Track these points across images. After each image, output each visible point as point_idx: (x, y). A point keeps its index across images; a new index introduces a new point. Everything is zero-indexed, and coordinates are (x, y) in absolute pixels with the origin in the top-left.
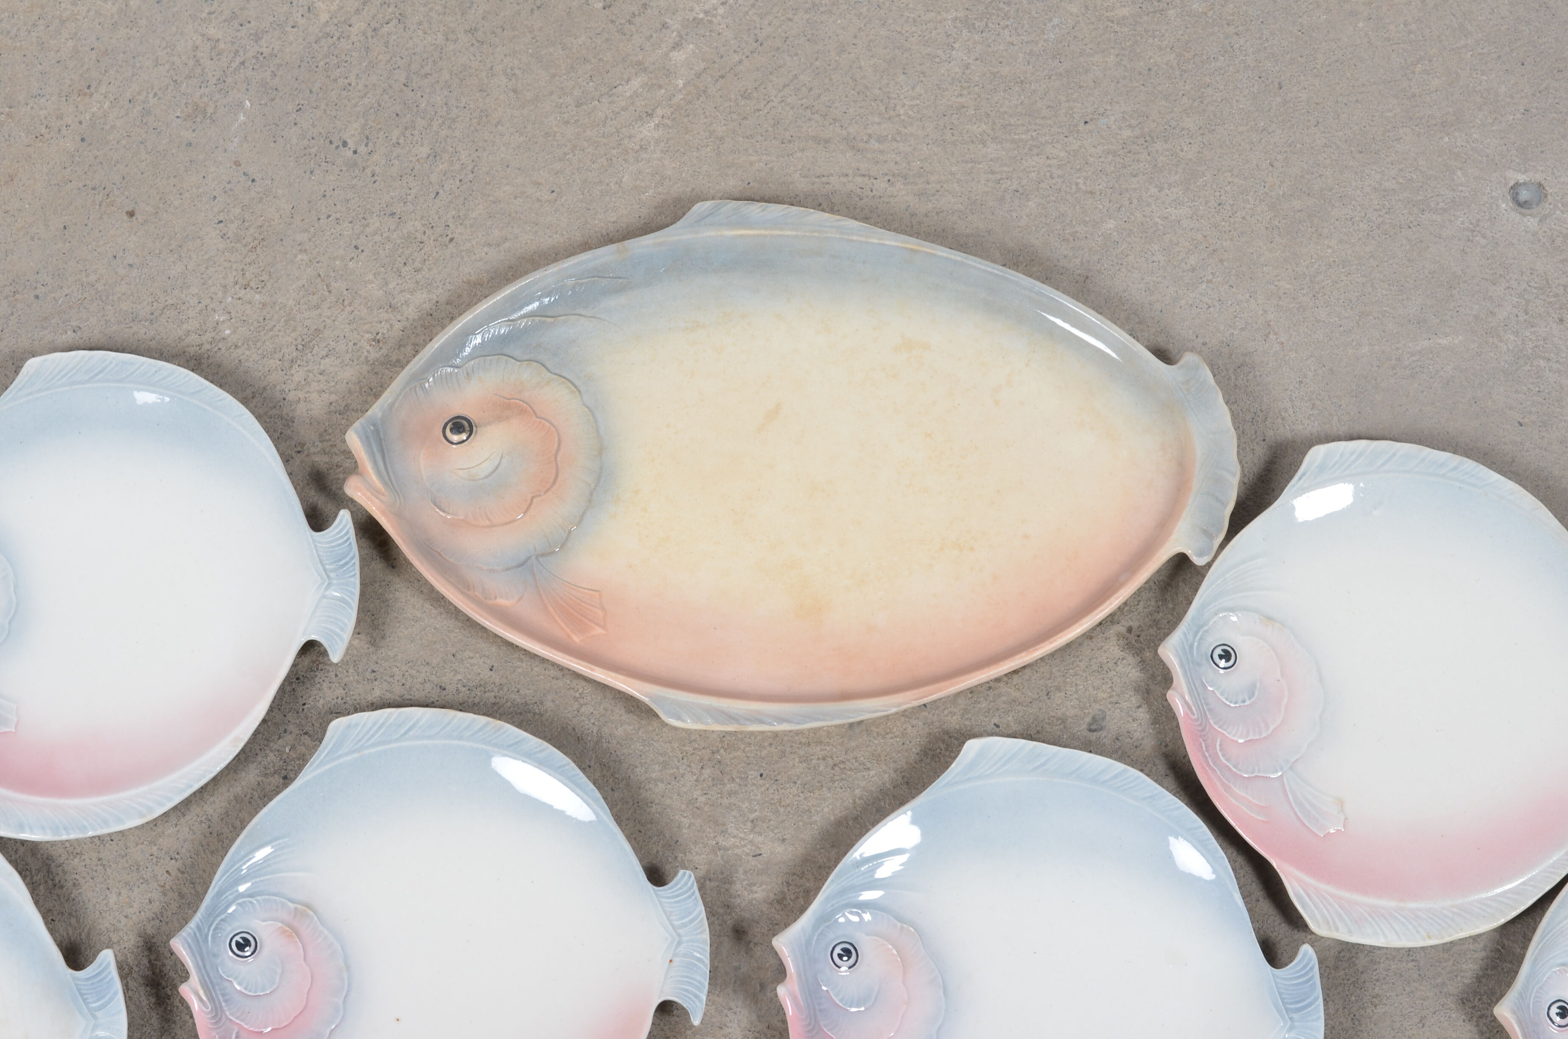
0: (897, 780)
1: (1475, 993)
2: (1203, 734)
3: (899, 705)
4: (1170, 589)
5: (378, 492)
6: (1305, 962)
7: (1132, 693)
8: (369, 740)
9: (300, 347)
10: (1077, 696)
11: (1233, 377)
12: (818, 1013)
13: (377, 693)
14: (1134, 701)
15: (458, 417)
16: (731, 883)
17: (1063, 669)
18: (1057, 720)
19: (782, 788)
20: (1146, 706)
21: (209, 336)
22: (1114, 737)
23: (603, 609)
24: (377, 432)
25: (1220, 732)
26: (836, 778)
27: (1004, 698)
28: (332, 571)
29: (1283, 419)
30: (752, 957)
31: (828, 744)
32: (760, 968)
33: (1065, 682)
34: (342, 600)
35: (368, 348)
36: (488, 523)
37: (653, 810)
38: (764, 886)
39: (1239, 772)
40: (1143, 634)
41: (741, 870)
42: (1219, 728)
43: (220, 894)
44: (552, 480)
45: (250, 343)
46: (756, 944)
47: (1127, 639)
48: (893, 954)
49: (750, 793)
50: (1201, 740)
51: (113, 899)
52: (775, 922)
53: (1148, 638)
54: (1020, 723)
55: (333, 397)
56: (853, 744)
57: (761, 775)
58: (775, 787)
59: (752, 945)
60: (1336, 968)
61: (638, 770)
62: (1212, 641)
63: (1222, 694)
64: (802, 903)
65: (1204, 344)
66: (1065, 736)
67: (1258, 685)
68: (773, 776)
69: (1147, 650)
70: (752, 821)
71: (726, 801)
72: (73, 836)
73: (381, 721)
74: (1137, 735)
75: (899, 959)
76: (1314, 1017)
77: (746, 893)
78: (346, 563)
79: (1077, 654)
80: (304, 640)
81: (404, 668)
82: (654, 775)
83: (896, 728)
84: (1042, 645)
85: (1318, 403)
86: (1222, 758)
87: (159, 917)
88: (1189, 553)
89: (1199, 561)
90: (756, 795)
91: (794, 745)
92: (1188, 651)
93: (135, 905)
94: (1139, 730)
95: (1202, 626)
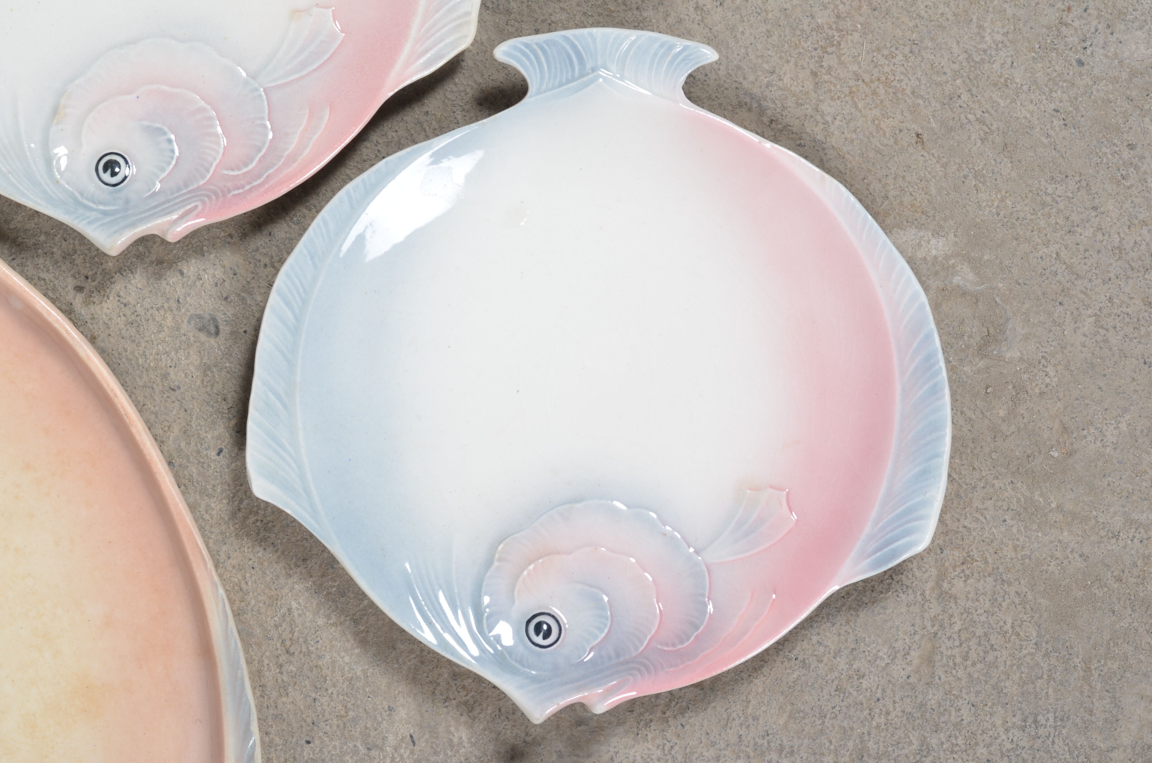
0: (301, 573)
2: (220, 194)
3: (215, 585)
4: (20, 240)
6: (519, 54)
7: (164, 283)
10: (173, 353)
12: (622, 659)
14: (174, 279)
17: (138, 372)
18: (207, 375)
19: (324, 716)
20: (179, 264)
22: (224, 302)
25: (215, 171)
26: (304, 650)
27: (183, 444)
30: (544, 738)
32: (558, 727)
33: (155, 369)
38: (452, 729)
39: (267, 145)
40: (83, 272)
42: (208, 172)
46: (527, 735)
47: (93, 292)
48: (534, 569)
49: (332, 755)
50: (230, 195)
52: (497, 713)
53: (88, 265)
54: (214, 423)
56: (258, 631)
57: (308, 742)
58: (322, 724)
59: (529, 739)
60: (508, 12)
62: (93, 186)
63: (163, 170)
64: (470, 681)
66: (228, 365)
67: (146, 123)
68: (309, 728)
69: (104, 266)
70: (369, 749)
74: (219, 273)
75: (541, 561)
76: (590, 40)
77: (463, 751)
79: (116, 355)
83: (233, 579)
84: (119, 406)
86: (251, 167)
90: (335, 747)
91: (265, 705)
92: (112, 218)
94: (212, 271)
95: (76, 200)
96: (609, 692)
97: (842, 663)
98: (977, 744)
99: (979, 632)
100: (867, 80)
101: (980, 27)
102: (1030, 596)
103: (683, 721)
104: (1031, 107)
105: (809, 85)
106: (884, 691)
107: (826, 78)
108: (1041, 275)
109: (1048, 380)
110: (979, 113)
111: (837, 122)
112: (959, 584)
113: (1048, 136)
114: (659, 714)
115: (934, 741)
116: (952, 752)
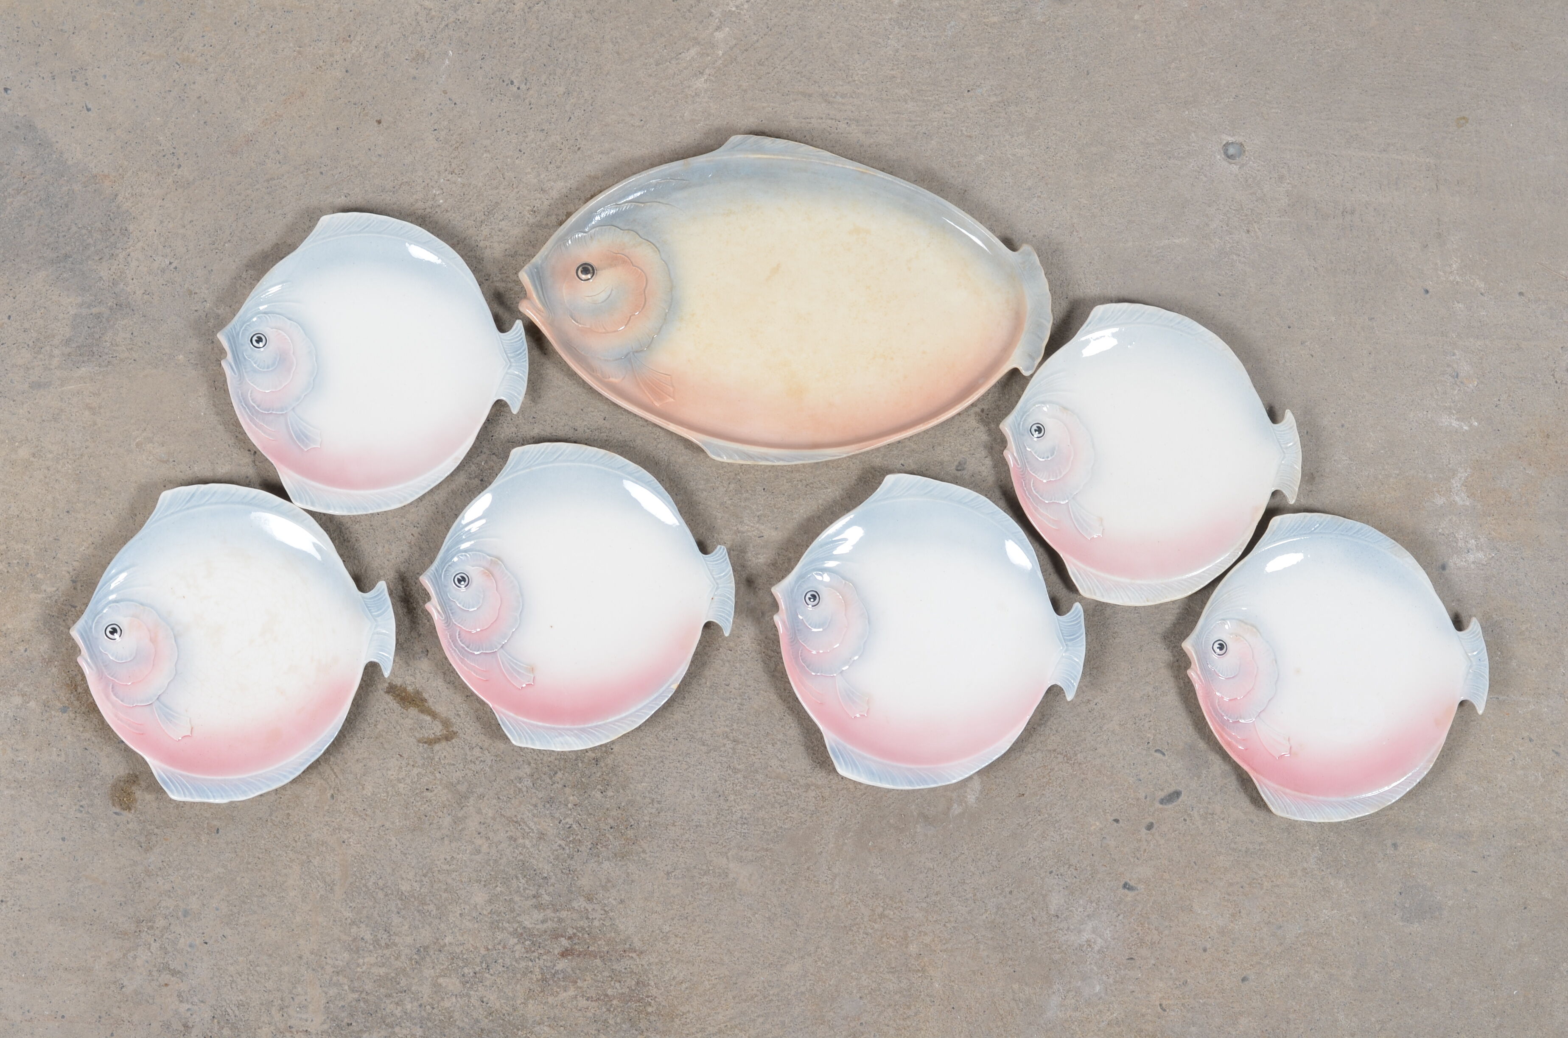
0: (845, 497)
1: (1172, 633)
2: (1023, 476)
3: (848, 453)
4: (1007, 390)
5: (539, 310)
6: (1076, 612)
7: (982, 449)
8: (535, 461)
9: (486, 213)
10: (950, 449)
11: (1050, 258)
12: (796, 632)
13: (536, 431)
14: (983, 454)
15: (585, 264)
16: (745, 552)
17: (943, 433)
18: (938, 463)
19: (776, 498)
20: (990, 457)
21: (430, 203)
22: (971, 475)
23: (673, 387)
24: (538, 273)
25: (1033, 476)
26: (808, 493)
27: (907, 449)
28: (513, 357)
29: (1079, 285)
30: (757, 596)
31: (804, 472)
32: (761, 603)
33: (943, 441)
34: (518, 376)
35: (528, 215)
36: (604, 331)
37: (700, 507)
38: (765, 555)
39: (1044, 499)
40: (990, 413)
41: (751, 545)
42: (1033, 473)
43: (448, 550)
44: (642, 306)
45: (456, 209)
46: (759, 589)
47: (982, 416)
48: (840, 599)
49: (757, 500)
50: (1022, 480)
51: (380, 549)
52: (771, 577)
53: (994, 417)
54: (916, 464)
55: (507, 246)
56: (818, 472)
57: (764, 489)
58: (772, 497)
59: (757, 590)
60: (1093, 615)
61: (691, 483)
62: (1031, 421)
63: (1035, 453)
64: (787, 566)
65: (1034, 236)
66: (942, 473)
67: (1057, 448)
68: (771, 490)
69: (992, 423)
70: (758, 516)
71: (743, 504)
72: (360, 513)
73: (543, 450)
74: (984, 474)
75: (843, 602)
76: (1080, 644)
77: (754, 559)
78: (521, 353)
79: (951, 424)
80: (496, 399)
81: (552, 416)
82: (701, 487)
85: (1100, 276)
86: (1034, 491)
87: (408, 561)
88: (1020, 368)
89: (1026, 373)
90: (761, 501)
92: (1017, 427)
93: (393, 553)
94: (986, 471)
95: (1026, 412)
96: (784, 623)
97: (780, 736)
98: (736, 795)
99: (790, 801)
100: (1050, 774)
101: (1071, 828)
102: (804, 826)
103: (759, 661)
104: (1032, 848)
105: (1050, 747)
106: (765, 755)
107: (1053, 756)
108: (954, 845)
109: (905, 844)
110: (1031, 823)
111: (1032, 759)
112: (813, 794)
113: (1018, 854)
114: (764, 650)
115: (739, 776)
116: (733, 784)
